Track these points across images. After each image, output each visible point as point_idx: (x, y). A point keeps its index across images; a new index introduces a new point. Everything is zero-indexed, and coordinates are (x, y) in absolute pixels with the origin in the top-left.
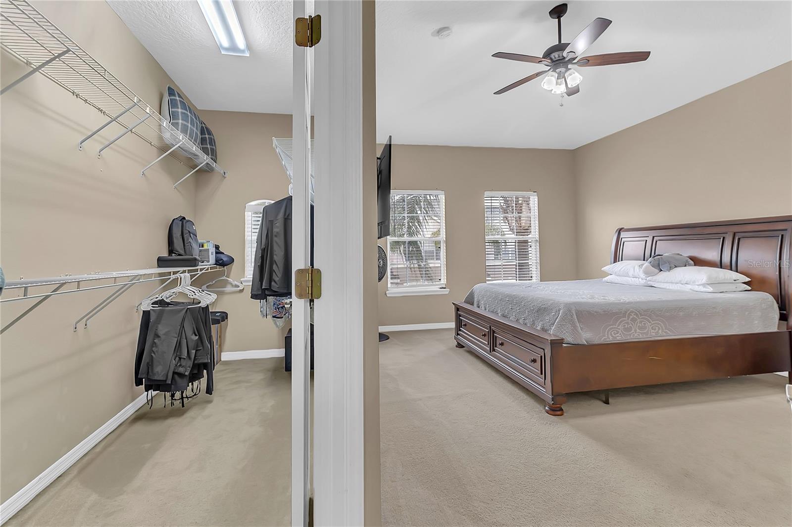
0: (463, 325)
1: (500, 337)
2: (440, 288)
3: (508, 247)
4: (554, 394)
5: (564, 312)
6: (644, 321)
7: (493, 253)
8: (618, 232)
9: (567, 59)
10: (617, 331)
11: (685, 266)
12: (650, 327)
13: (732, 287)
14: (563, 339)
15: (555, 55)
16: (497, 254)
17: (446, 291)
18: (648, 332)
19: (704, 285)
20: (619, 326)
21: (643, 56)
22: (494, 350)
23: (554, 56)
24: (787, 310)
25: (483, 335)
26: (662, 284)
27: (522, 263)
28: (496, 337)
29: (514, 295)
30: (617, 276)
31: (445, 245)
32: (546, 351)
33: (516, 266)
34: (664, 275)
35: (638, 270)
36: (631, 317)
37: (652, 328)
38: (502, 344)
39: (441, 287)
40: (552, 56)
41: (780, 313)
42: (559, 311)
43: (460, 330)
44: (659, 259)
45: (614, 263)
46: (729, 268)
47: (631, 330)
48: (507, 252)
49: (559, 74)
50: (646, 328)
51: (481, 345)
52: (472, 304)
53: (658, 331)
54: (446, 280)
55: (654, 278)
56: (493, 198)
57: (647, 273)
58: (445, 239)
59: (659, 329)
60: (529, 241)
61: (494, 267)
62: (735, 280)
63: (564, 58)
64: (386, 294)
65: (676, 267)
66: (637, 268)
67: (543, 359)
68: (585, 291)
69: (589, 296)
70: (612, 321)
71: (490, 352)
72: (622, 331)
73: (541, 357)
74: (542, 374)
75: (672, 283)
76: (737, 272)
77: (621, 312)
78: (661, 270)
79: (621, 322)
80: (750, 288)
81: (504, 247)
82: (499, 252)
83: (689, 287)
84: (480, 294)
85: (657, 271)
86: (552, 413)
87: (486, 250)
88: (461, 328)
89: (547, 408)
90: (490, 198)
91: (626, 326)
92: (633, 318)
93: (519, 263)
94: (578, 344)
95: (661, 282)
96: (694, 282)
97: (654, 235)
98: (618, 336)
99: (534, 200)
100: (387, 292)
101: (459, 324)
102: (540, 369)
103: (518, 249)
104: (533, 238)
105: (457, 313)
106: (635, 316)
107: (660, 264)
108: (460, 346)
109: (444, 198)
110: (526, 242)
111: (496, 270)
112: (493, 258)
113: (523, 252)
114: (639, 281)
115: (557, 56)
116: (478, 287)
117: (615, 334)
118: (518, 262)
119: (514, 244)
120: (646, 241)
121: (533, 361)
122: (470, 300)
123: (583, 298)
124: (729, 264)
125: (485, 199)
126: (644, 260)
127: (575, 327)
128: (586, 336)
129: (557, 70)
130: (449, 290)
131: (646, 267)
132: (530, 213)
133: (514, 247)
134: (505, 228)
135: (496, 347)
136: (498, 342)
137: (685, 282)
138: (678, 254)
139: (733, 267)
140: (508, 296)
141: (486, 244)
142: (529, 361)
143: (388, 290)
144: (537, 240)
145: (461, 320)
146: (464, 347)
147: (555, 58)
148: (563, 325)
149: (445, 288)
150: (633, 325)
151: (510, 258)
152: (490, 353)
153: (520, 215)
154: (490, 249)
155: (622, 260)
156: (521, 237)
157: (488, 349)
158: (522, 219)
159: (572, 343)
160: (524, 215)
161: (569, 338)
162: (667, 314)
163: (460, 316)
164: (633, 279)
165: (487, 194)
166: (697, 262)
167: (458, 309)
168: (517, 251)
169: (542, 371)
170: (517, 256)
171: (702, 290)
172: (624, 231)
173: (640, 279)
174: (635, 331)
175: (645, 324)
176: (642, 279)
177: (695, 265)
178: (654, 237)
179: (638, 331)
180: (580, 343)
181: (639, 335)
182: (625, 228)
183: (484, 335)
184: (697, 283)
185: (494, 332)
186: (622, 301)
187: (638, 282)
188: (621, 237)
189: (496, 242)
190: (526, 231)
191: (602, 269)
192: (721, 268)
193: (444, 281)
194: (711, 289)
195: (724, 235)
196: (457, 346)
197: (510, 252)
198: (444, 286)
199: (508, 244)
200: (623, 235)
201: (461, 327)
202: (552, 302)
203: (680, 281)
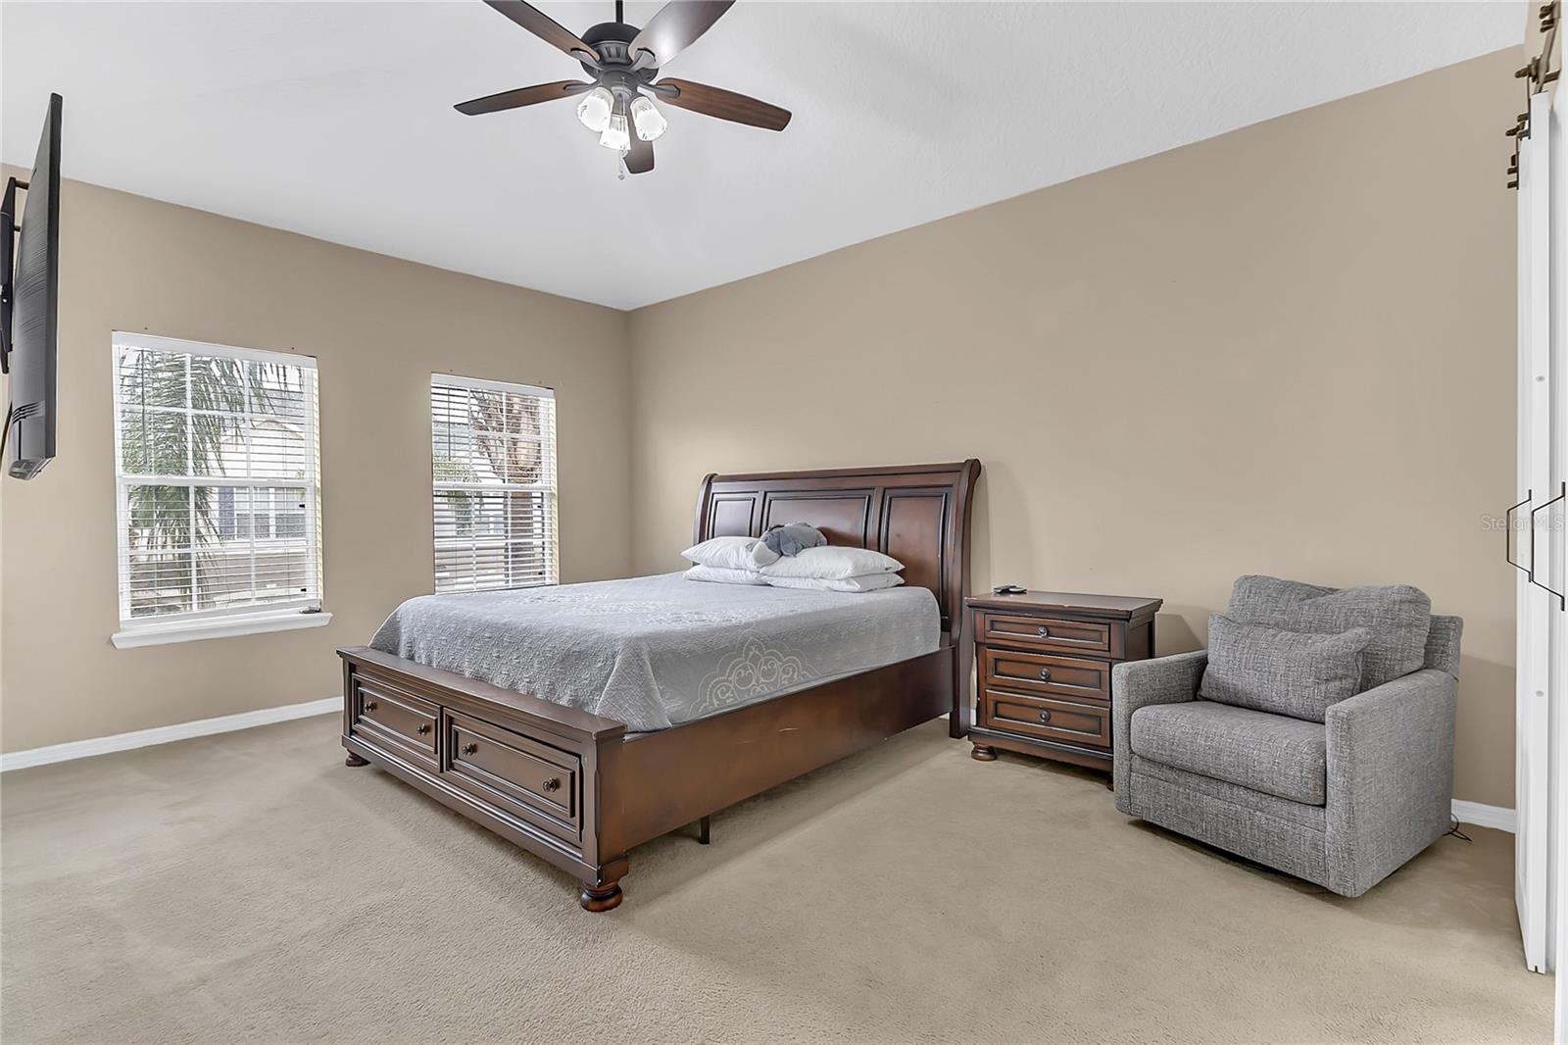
0: (368, 708)
1: (467, 733)
2: (304, 612)
3: (486, 507)
4: (603, 859)
5: (625, 661)
6: (771, 660)
7: (454, 520)
8: (707, 482)
9: (636, 67)
10: (726, 686)
11: (816, 546)
12: (781, 670)
13: (881, 581)
14: (623, 727)
15: (610, 47)
16: (463, 523)
17: (323, 618)
18: (776, 680)
19: (847, 580)
20: (729, 676)
21: (775, 118)
22: (451, 766)
23: (608, 49)
24: (950, 612)
25: (421, 731)
26: (784, 580)
27: (520, 543)
28: (457, 733)
29: (505, 624)
30: (708, 566)
31: (319, 499)
32: (585, 760)
33: (507, 550)
34: (786, 564)
35: (744, 556)
36: (751, 654)
37: (784, 670)
38: (473, 749)
39: (306, 608)
40: (605, 45)
41: (942, 620)
42: (614, 657)
43: (359, 721)
44: (778, 533)
45: (700, 542)
46: (876, 548)
47: (751, 682)
48: (483, 520)
49: (618, 99)
50: (774, 673)
51: (413, 754)
52: (394, 652)
53: (792, 675)
54: (321, 592)
55: (772, 569)
56: (452, 392)
57: (761, 560)
58: (318, 485)
59: (794, 672)
60: (534, 495)
61: (453, 554)
62: (887, 569)
63: (630, 62)
64: (111, 642)
65: (803, 548)
66: (742, 550)
67: (576, 780)
68: (657, 603)
69: (668, 614)
70: (718, 668)
71: (442, 771)
72: (735, 686)
73: (573, 775)
74: (573, 814)
75: (799, 577)
76: (887, 554)
77: (734, 646)
78: (782, 554)
79: (734, 666)
80: (902, 581)
81: (477, 507)
82: (468, 519)
83: (825, 583)
84: (416, 626)
85: (776, 555)
86: (596, 905)
87: (436, 513)
88: (361, 717)
89: (584, 896)
90: (446, 391)
91: (743, 675)
92: (754, 655)
93: (512, 544)
94: (655, 731)
95: (782, 577)
96: (833, 575)
97: (767, 490)
98: (728, 698)
99: (548, 407)
100: (114, 636)
101: (357, 705)
102: (569, 806)
103: (513, 512)
104: (546, 488)
105: (350, 676)
106: (757, 653)
107: (782, 544)
108: (357, 761)
109: (316, 376)
110: (528, 496)
111: (459, 561)
112: (454, 534)
113: (521, 518)
114: (747, 576)
115: (613, 51)
116: (413, 609)
117: (723, 694)
118: (510, 541)
119: (501, 500)
120: (754, 499)
121: (551, 786)
122: (388, 642)
123: (660, 621)
124: (876, 541)
125: (434, 390)
126: (750, 536)
127: (649, 693)
128: (671, 708)
129: (613, 88)
130: (331, 615)
131: (760, 549)
132: (539, 433)
133: (501, 507)
134: (482, 465)
135: (457, 757)
136: (464, 743)
137: (820, 575)
138: (805, 524)
139: (881, 546)
140: (488, 625)
141: (436, 500)
142: (540, 788)
143: (118, 630)
144: (552, 494)
145: (362, 694)
146: (366, 763)
147: (610, 56)
148: (624, 690)
149: (319, 611)
150: (753, 670)
151: (492, 532)
152: (441, 775)
153: (515, 435)
154: (444, 510)
155: (713, 537)
156: (519, 485)
157: (437, 764)
158: (519, 444)
159: (643, 729)
160: (525, 435)
161: (636, 721)
162: (806, 640)
163: (358, 684)
164: (735, 571)
165: (436, 379)
166: (833, 538)
167: (352, 667)
168: (509, 516)
169: (575, 807)
170: (509, 528)
171: (844, 589)
172: (716, 481)
173: (748, 572)
174: (757, 681)
175: (772, 664)
176: (751, 572)
177: (828, 544)
178: (766, 493)
179: (762, 680)
180: (659, 727)
181: (762, 688)
182: (719, 474)
183: (427, 730)
184: (838, 577)
185: (451, 720)
186: (734, 621)
187: (744, 578)
188: (713, 491)
189: (457, 496)
190: (528, 473)
191: (682, 554)
192: (865, 548)
193: (315, 593)
194: (857, 587)
195: (870, 492)
196: (349, 764)
197: (492, 519)
198: (316, 606)
199: (485, 500)
200: (716, 487)
201: (362, 713)
202: (597, 636)
203: (812, 574)
